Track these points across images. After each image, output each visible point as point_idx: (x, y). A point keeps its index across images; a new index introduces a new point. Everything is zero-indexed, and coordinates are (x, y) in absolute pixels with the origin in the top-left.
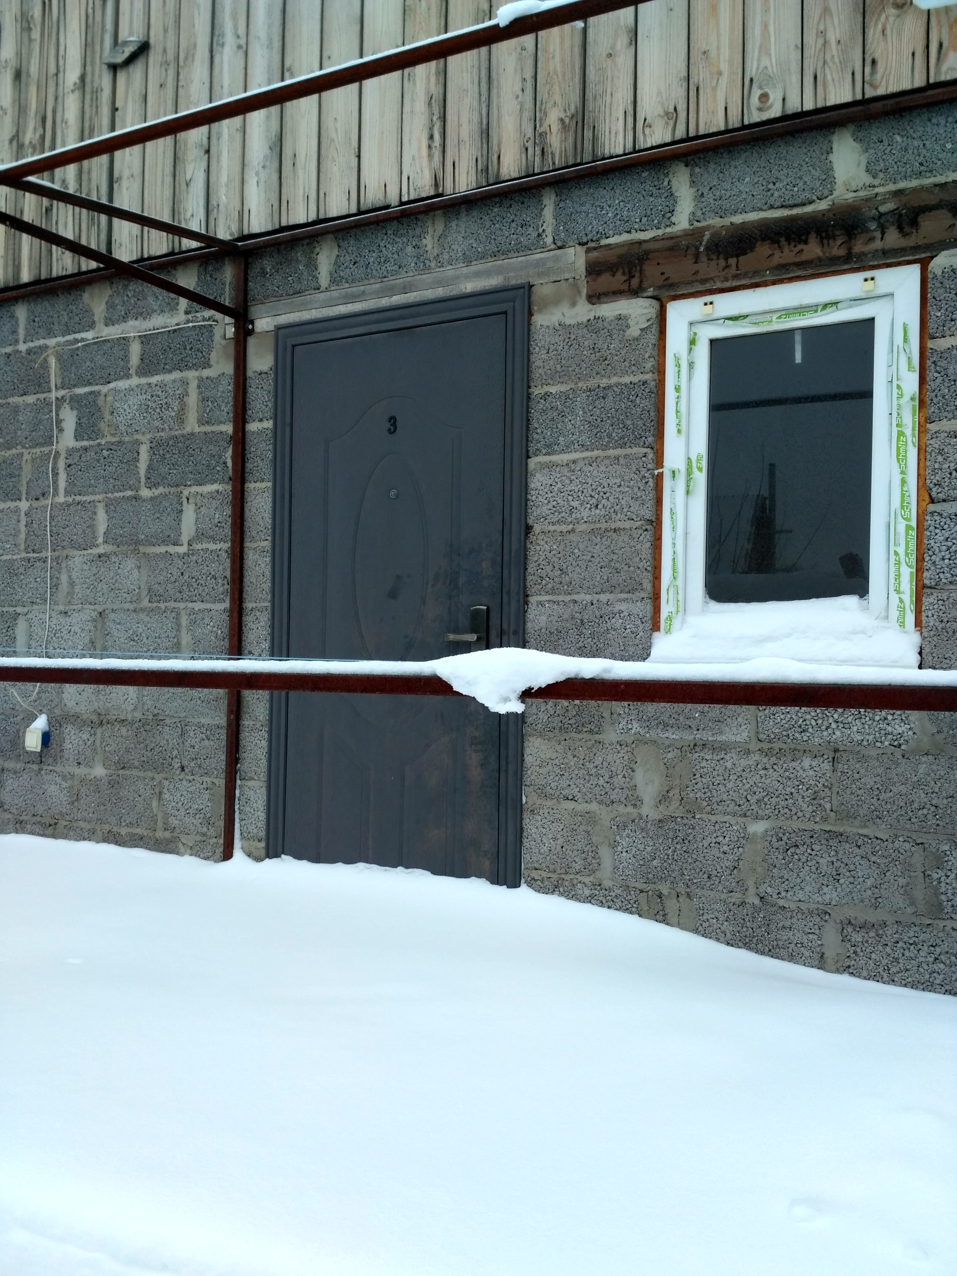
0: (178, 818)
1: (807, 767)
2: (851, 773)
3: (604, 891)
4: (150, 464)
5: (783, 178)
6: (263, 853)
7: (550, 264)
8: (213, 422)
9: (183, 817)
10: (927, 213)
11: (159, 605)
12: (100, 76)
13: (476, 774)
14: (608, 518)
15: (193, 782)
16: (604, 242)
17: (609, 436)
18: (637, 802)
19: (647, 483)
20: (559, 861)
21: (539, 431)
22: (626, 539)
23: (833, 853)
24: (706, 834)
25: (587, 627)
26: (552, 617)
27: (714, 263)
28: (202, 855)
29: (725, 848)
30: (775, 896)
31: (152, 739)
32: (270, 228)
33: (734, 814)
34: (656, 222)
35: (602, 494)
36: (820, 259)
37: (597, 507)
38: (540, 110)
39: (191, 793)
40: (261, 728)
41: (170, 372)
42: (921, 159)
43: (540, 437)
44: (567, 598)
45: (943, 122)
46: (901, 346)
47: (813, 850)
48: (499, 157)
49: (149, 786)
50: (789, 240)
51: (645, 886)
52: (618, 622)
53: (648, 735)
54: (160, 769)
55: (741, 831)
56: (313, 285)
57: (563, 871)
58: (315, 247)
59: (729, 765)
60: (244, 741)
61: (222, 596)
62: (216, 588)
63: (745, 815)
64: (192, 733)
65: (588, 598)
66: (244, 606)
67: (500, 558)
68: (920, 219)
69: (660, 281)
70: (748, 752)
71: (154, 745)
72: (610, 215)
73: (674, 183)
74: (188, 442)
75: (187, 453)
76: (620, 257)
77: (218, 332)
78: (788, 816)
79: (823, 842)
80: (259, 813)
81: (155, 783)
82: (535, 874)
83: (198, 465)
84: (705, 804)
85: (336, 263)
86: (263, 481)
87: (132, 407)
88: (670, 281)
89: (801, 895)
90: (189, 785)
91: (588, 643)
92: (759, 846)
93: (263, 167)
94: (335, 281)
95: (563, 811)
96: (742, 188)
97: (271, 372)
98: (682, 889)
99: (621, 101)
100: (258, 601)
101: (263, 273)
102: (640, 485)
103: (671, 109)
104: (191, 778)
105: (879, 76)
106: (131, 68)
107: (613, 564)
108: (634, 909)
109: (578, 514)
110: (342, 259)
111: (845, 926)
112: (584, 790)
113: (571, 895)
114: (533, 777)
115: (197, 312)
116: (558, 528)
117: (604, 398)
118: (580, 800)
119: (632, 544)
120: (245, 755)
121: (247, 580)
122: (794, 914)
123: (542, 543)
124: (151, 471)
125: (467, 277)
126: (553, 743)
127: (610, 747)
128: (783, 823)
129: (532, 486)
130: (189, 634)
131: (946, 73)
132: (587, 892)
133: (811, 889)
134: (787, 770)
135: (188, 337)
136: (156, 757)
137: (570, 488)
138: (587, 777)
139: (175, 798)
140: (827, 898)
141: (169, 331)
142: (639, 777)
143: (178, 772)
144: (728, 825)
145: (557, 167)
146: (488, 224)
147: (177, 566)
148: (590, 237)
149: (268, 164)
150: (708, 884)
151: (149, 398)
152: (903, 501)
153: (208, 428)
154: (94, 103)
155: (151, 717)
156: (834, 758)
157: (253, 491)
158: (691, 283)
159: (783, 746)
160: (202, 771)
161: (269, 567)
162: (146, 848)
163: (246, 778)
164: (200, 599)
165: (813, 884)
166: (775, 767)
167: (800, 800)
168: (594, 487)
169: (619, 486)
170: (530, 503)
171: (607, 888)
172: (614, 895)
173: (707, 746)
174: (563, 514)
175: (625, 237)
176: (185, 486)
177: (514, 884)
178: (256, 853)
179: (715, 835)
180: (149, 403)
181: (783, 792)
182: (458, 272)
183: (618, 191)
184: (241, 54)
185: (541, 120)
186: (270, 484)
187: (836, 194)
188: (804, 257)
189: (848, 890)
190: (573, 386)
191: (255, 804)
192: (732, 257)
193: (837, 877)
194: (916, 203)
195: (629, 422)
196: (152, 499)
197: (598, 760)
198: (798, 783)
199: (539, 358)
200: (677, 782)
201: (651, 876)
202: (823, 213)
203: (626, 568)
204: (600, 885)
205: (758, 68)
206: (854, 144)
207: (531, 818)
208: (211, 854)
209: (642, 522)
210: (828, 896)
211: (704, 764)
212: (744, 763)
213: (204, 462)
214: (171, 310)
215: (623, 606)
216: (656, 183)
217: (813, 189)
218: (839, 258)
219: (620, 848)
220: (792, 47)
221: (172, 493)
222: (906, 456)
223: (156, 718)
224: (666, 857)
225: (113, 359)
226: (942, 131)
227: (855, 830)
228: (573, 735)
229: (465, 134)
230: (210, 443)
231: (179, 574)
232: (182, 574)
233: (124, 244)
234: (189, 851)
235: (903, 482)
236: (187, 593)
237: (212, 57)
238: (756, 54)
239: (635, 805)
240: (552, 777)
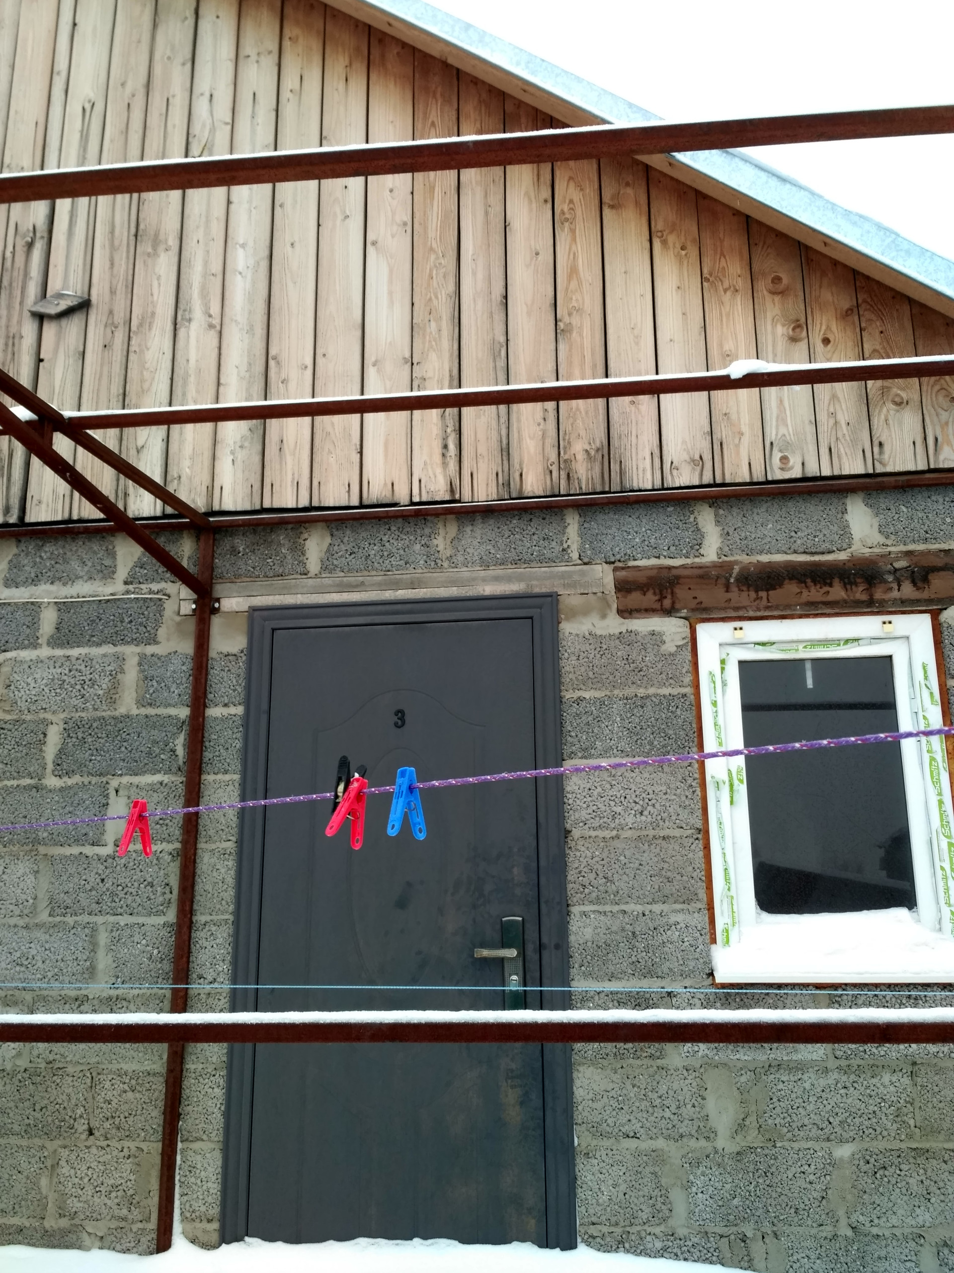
0: (83, 1199)
1: (887, 1083)
2: (930, 1086)
3: (678, 1241)
4: (62, 748)
5: (804, 528)
6: (215, 1237)
7: (576, 577)
8: (158, 704)
9: (89, 1197)
10: (936, 573)
11: (66, 919)
12: (20, 323)
13: (514, 1114)
14: (655, 825)
15: (108, 1149)
16: (632, 563)
17: (651, 743)
18: (710, 1135)
19: (694, 792)
20: (622, 1211)
21: (573, 734)
22: (677, 847)
23: (922, 1171)
24: (790, 1163)
25: (640, 940)
26: (599, 930)
27: (745, 594)
28: (118, 1247)
29: (812, 1177)
30: (868, 1225)
31: (45, 1094)
32: (248, 507)
33: (817, 1139)
34: (684, 551)
35: (647, 801)
36: (845, 601)
37: (641, 813)
38: (564, 440)
39: (104, 1164)
40: (214, 1073)
41: (99, 645)
42: (926, 528)
43: (575, 740)
44: (616, 908)
45: (941, 500)
46: (923, 682)
47: (901, 1170)
48: (521, 475)
49: (37, 1158)
50: (815, 582)
51: (726, 1229)
52: (674, 935)
53: (717, 1058)
54: (54, 1134)
55: (827, 1157)
56: (300, 569)
57: (627, 1223)
58: (301, 533)
59: (807, 1085)
60: (188, 1091)
61: (161, 908)
62: (153, 897)
63: (828, 1140)
64: (108, 1084)
65: (639, 908)
66: (194, 919)
67: (535, 865)
68: (930, 577)
69: (693, 604)
70: (826, 1070)
71: (46, 1102)
72: (637, 540)
73: (700, 520)
74: (120, 725)
75: (119, 738)
76: (650, 578)
77: (170, 607)
78: (873, 1136)
79: (912, 1160)
80: (210, 1184)
81: (46, 1154)
82: (593, 1230)
83: (134, 751)
84: (786, 1130)
85: (328, 550)
86: (226, 772)
87: (39, 681)
88: (703, 606)
89: (894, 1221)
90: (101, 1153)
91: (643, 958)
92: (847, 1172)
93: (241, 447)
94: (327, 567)
95: (624, 1151)
96: (766, 533)
97: (242, 655)
98: (767, 1228)
99: (646, 443)
100: (214, 913)
101: (234, 551)
102: (687, 793)
103: (697, 457)
104: (104, 1144)
105: (886, 456)
106: (64, 322)
107: (663, 872)
108: (714, 1259)
109: (622, 820)
110: (336, 548)
111: (941, 1249)
112: (648, 1125)
113: (640, 1250)
114: (585, 1114)
115: (140, 583)
116: (601, 833)
117: (642, 707)
118: (643, 1136)
119: (684, 852)
120: (190, 1108)
121: (199, 888)
122: (889, 1242)
123: (583, 849)
124: (64, 757)
125: (484, 580)
126: (609, 1071)
127: (675, 1073)
128: (869, 1144)
129: (568, 789)
130: (110, 955)
131: (943, 462)
132: (659, 1245)
133: (903, 1212)
134: (868, 1087)
135: (127, 610)
136: (50, 1119)
137: (611, 793)
138: (651, 1110)
139: (79, 1172)
140: (920, 1220)
141: (100, 601)
142: (711, 1105)
143: (84, 1136)
144: (812, 1152)
145: (584, 491)
146: (507, 534)
147: (95, 871)
148: (618, 557)
149: (246, 444)
150: (796, 1219)
151: (67, 672)
152: (942, 820)
153: (151, 711)
154: (10, 349)
155: (43, 1065)
156: (912, 1072)
157: (213, 784)
158: (724, 609)
159: (861, 1062)
160: (122, 1133)
161: (232, 872)
162: (29, 1244)
163: (191, 1139)
164: (129, 912)
165: (906, 1207)
166: (855, 1085)
167: (884, 1118)
168: (637, 793)
169: (666, 794)
170: (567, 807)
171: (682, 1237)
172: (690, 1244)
173: (783, 1066)
174: (605, 820)
175: (653, 562)
176: (113, 775)
177: (569, 1245)
178: (203, 1238)
179: (799, 1164)
180: (65, 678)
181: (866, 1111)
182: (474, 575)
183: (644, 521)
184: (213, 335)
185: (565, 448)
186: (237, 777)
187: (854, 548)
188: (830, 598)
189: (940, 1209)
190: (608, 693)
191: (203, 1173)
192: (762, 590)
193: (928, 1196)
194: (925, 562)
195: (671, 732)
196: (62, 790)
197: (663, 1089)
198: (879, 1101)
199: (569, 665)
200: (753, 1108)
201: (732, 1217)
202: (844, 563)
203: (679, 877)
204: (673, 1235)
205: (777, 435)
206: (866, 508)
207: (585, 1163)
208: (133, 1244)
209: (693, 831)
210: (921, 1218)
211: (781, 1086)
212: (823, 1082)
213: (143, 749)
214: (104, 578)
215: (680, 918)
216: (682, 518)
217: (832, 541)
218: (863, 602)
219: (694, 1189)
220: (807, 422)
221: (93, 782)
222: (939, 779)
223: (51, 1066)
224: (748, 1194)
225: (14, 625)
226: (941, 508)
227: (940, 1145)
228: (631, 1061)
229: (482, 449)
230: (154, 727)
231: (98, 880)
232: (103, 880)
233: (44, 500)
234: (98, 1244)
235: (941, 802)
236: (109, 904)
237: (175, 329)
238: (774, 423)
239: (707, 1138)
240: (608, 1112)
